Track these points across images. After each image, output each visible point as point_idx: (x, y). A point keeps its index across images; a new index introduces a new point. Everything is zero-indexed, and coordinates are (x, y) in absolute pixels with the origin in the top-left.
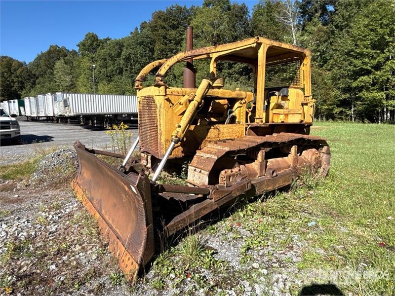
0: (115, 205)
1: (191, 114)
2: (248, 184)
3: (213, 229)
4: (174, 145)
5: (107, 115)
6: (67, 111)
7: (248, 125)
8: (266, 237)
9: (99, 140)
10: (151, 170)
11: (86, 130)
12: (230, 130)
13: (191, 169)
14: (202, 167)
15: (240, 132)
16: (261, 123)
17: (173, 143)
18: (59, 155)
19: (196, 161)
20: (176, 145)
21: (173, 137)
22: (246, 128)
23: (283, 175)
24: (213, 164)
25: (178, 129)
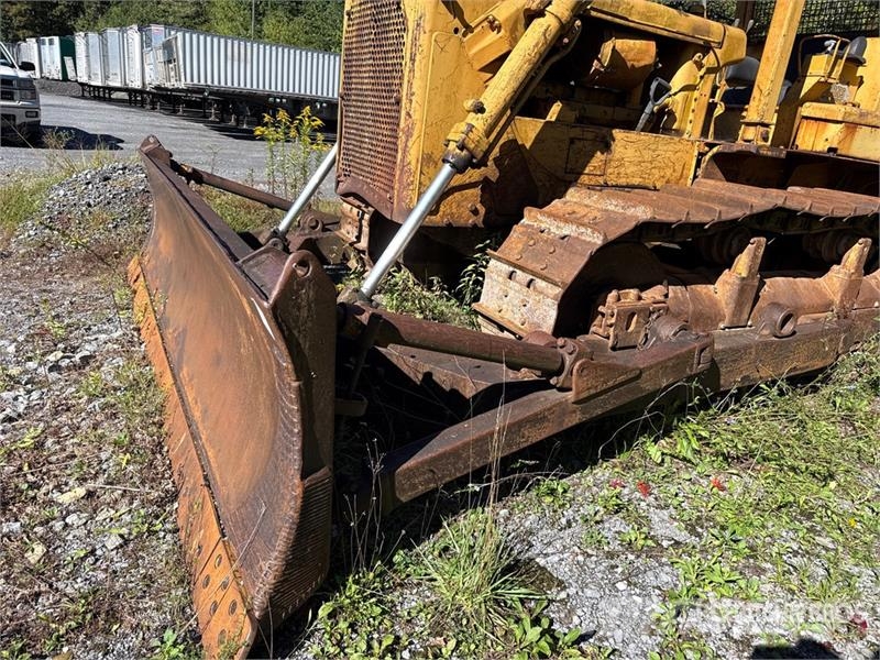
0: (218, 360)
1: (527, 67)
2: (702, 351)
3: (552, 492)
4: (450, 177)
5: (275, 98)
6: (172, 74)
7: (711, 146)
8: (748, 557)
9: (245, 161)
10: (366, 257)
11: (215, 134)
12: (647, 155)
13: (495, 269)
14: (538, 267)
15: (679, 168)
16: (761, 143)
17: (447, 169)
18: (106, 179)
19: (520, 246)
20: (459, 180)
21: (452, 146)
22: (702, 155)
23: (813, 337)
24: (581, 262)
25: (473, 119)
